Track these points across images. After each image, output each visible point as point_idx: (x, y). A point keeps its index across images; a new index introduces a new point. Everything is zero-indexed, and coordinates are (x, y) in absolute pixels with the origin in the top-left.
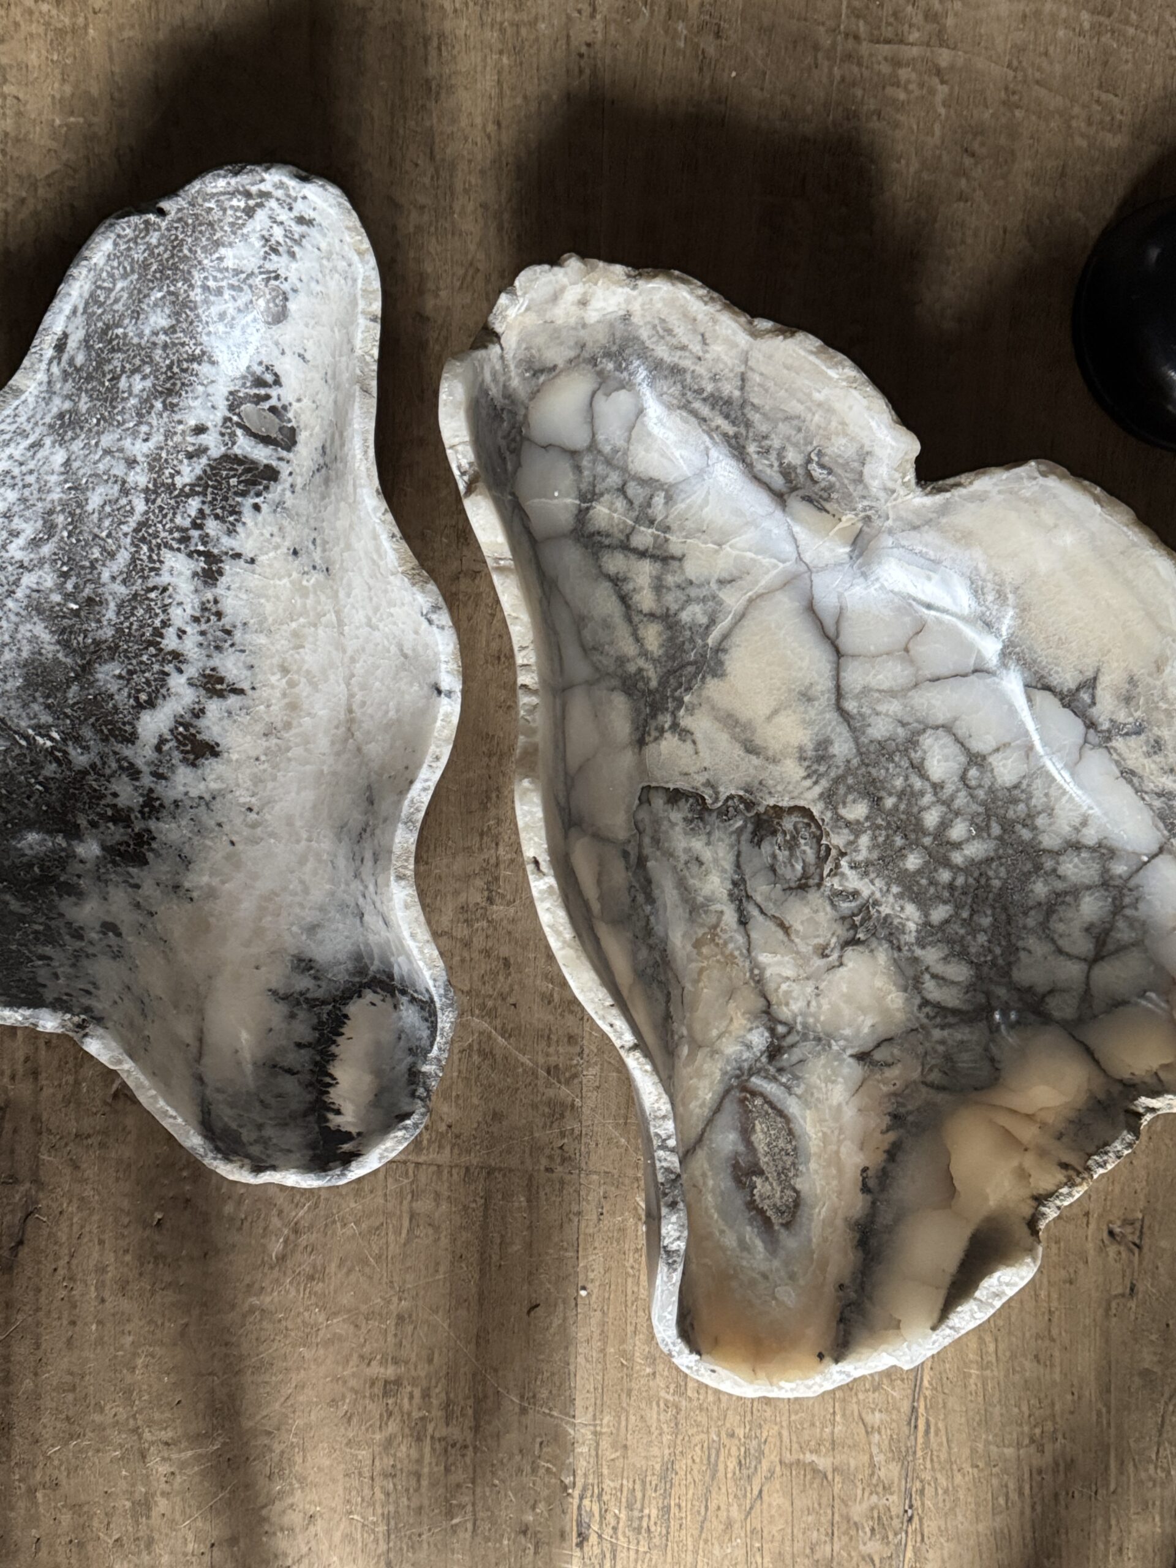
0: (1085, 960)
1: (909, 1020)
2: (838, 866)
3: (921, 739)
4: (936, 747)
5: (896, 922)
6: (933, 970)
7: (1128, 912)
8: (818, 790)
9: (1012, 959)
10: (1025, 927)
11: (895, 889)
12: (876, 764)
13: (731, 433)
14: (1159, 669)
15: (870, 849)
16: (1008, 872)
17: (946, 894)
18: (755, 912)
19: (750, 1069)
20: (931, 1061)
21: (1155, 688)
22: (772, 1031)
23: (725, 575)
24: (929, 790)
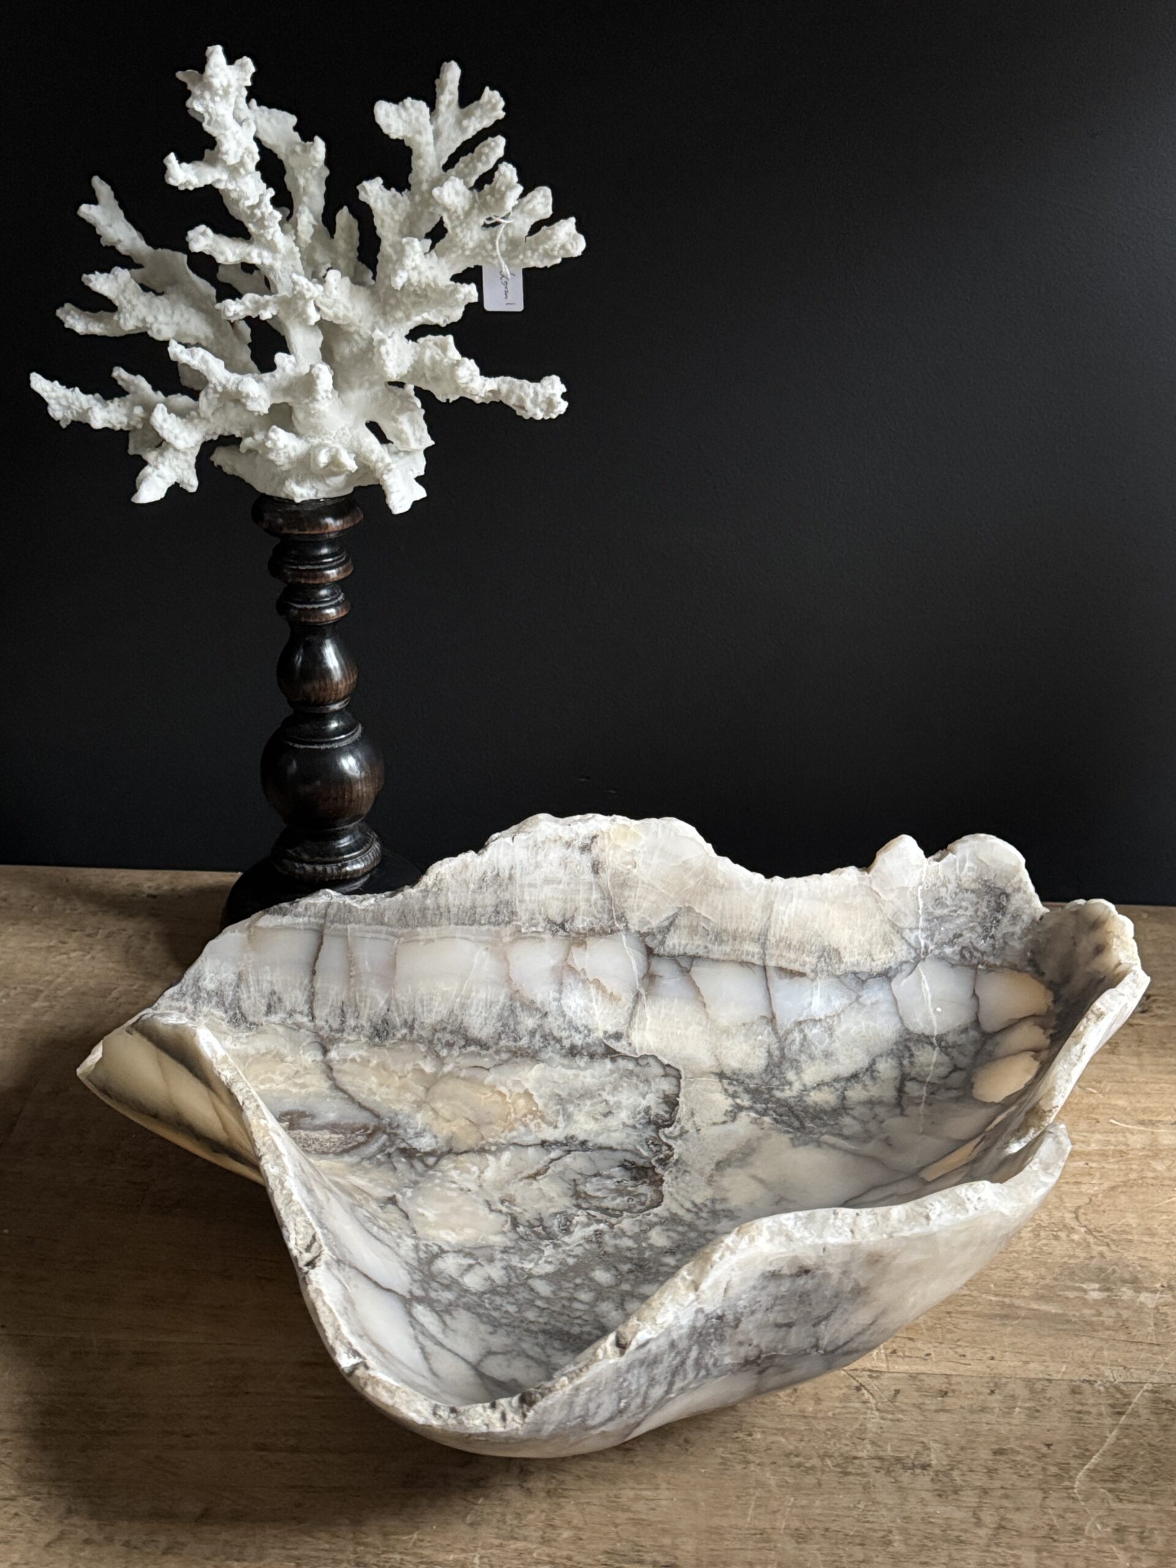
2: (599, 1221)
8: (681, 1212)
18: (553, 1155)
19: (396, 1135)
22: (431, 1153)
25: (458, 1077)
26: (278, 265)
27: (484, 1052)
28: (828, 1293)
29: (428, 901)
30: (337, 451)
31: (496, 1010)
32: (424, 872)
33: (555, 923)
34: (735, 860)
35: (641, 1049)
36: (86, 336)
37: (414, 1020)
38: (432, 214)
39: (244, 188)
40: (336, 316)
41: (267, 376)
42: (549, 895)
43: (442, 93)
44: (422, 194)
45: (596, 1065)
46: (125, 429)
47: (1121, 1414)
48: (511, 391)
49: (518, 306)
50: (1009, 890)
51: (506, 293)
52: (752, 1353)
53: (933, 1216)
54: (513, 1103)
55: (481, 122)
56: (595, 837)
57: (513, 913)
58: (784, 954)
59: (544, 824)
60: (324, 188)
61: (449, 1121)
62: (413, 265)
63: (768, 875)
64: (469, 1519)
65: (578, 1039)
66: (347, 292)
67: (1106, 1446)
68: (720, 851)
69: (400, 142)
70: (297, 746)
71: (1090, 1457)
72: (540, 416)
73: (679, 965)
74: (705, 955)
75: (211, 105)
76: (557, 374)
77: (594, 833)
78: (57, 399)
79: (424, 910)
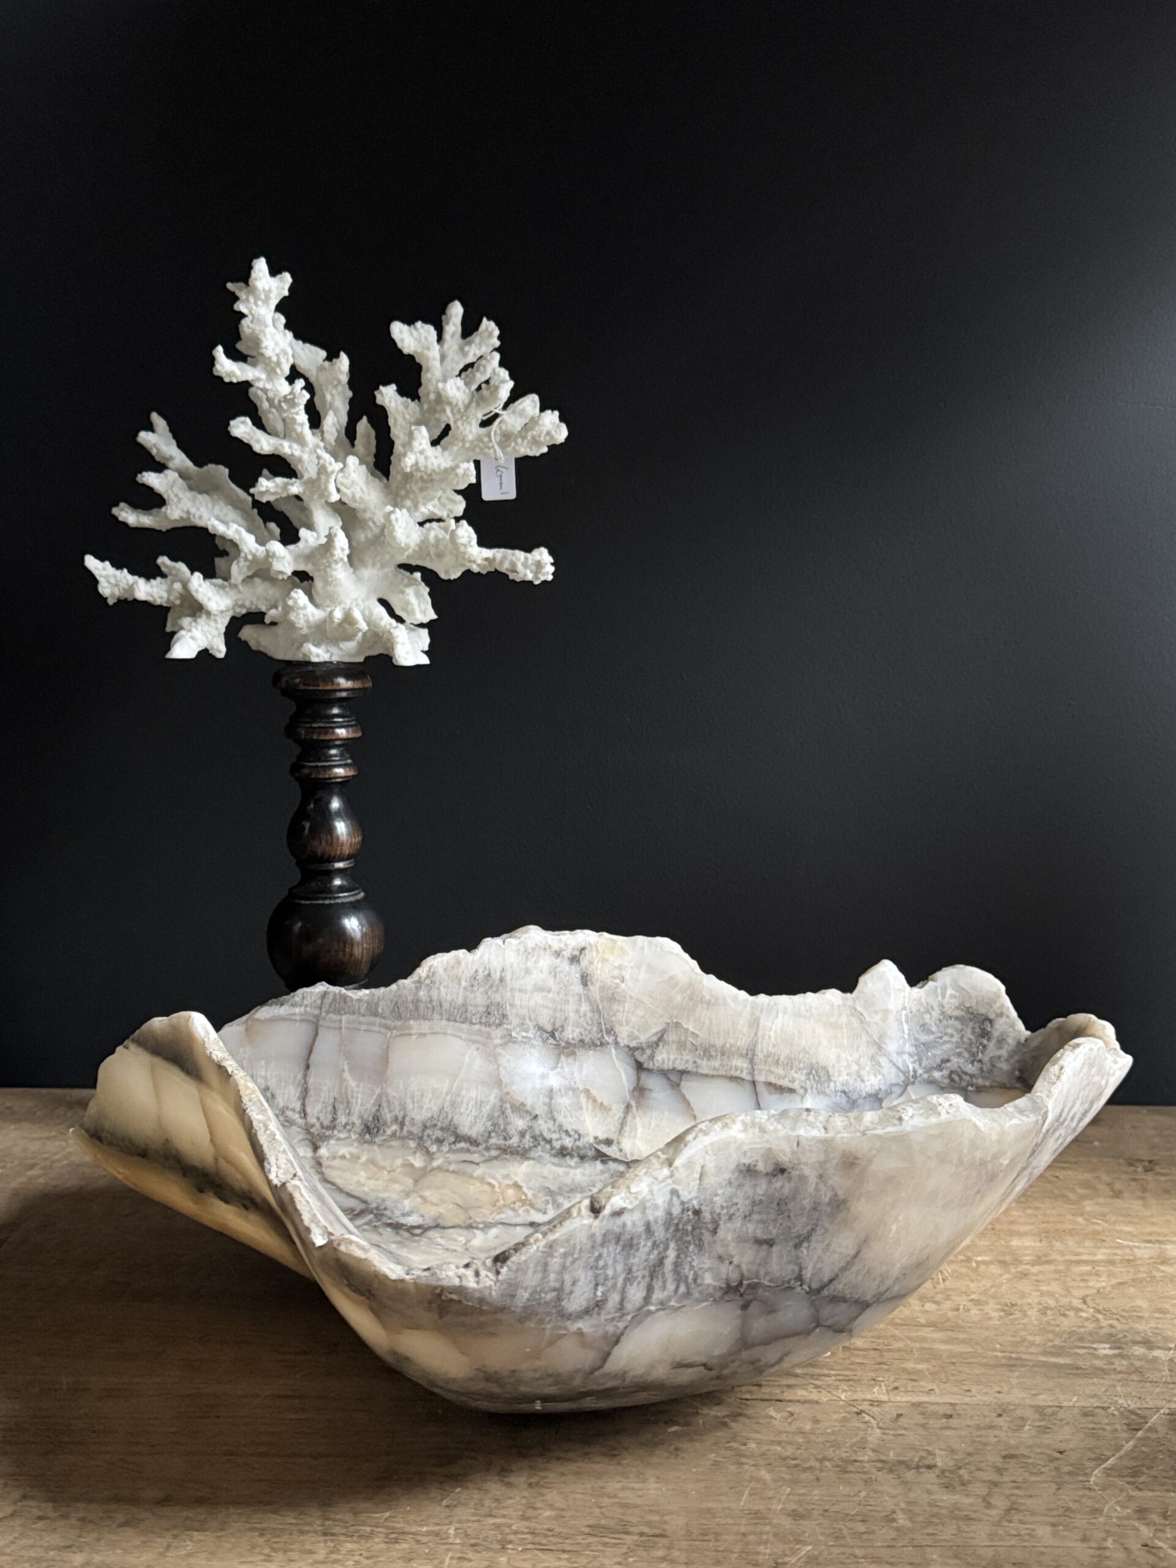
25: (447, 1171)
26: (305, 457)
27: (473, 1149)
28: (807, 1203)
29: (421, 993)
30: (350, 609)
31: (486, 1109)
32: (417, 965)
33: (545, 1031)
34: (720, 977)
35: (632, 1155)
36: (136, 528)
37: (404, 1118)
38: (438, 420)
39: (279, 388)
40: (354, 499)
41: (292, 547)
42: (540, 1001)
43: (448, 323)
44: (429, 402)
45: (587, 1165)
46: (165, 605)
47: (1138, 1430)
48: (504, 558)
49: (511, 494)
50: (992, 1016)
51: (501, 484)
52: (734, 1277)
53: (905, 1118)
54: (502, 1193)
55: (480, 349)
56: (583, 949)
57: (504, 1016)
58: (773, 1069)
59: (534, 934)
60: (348, 407)
61: (436, 1205)
62: (420, 448)
63: (753, 992)
64: (444, 1503)
65: (568, 1142)
66: (364, 477)
67: (1122, 1452)
68: (706, 969)
69: (411, 357)
70: (303, 902)
71: (1108, 1459)
72: (530, 577)
73: (669, 1079)
74: (694, 1070)
75: (254, 307)
76: (546, 547)
77: (583, 945)
78: (107, 577)
79: (417, 1002)
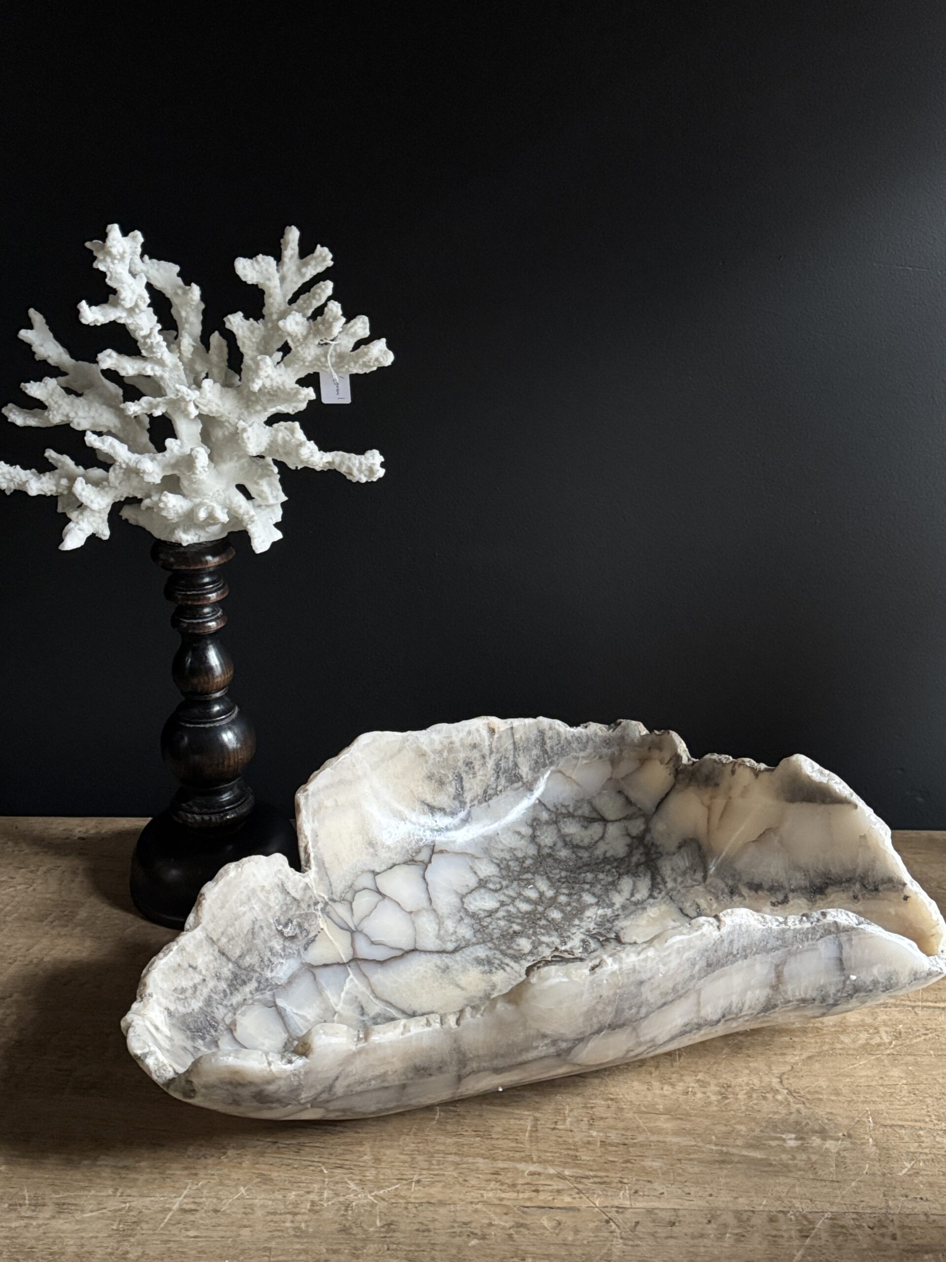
0: (605, 825)
1: (665, 902)
2: (566, 951)
3: (470, 911)
4: (477, 904)
5: (598, 919)
6: (628, 897)
7: (571, 810)
8: (512, 964)
9: (612, 859)
10: (590, 857)
11: (577, 922)
12: (490, 935)
13: (256, 985)
14: (423, 755)
15: (550, 936)
16: (556, 869)
17: (575, 897)
20: (689, 882)
21: (434, 759)
23: (358, 1011)
24: (505, 908)
